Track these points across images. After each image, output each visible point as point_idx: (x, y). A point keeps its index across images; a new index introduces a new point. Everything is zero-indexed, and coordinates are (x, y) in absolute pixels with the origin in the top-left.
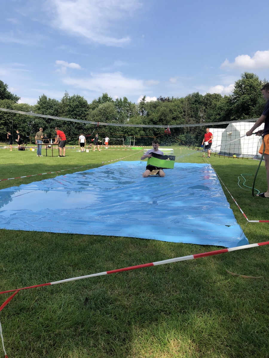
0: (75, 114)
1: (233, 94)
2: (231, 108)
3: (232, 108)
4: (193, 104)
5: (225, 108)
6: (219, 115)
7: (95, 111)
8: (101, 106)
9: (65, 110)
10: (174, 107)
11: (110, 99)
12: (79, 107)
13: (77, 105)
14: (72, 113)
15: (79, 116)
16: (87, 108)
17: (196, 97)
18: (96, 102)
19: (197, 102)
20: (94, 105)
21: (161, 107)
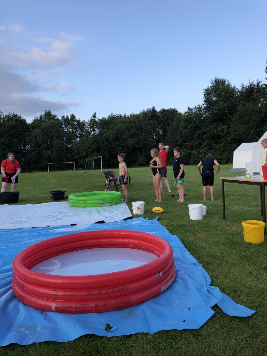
4: (150, 119)
7: (37, 131)
8: (43, 125)
10: (130, 124)
11: (54, 117)
12: (15, 127)
16: (26, 128)
17: (152, 112)
18: (37, 121)
19: (154, 117)
20: (35, 124)
21: (116, 124)
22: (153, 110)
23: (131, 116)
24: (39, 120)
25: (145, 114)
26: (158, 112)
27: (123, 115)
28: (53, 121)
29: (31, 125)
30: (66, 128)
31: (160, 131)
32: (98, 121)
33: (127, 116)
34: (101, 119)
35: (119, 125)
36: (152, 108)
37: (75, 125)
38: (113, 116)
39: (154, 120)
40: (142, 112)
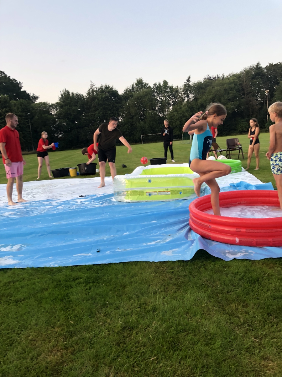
11: (145, 85)
17: (256, 70)
18: (128, 91)
19: (259, 75)
20: (127, 94)
21: (213, 88)
22: (258, 67)
23: (231, 76)
24: (130, 90)
25: (247, 72)
26: (264, 68)
27: (221, 76)
28: (145, 90)
29: (123, 96)
30: (159, 96)
31: (266, 91)
32: (193, 86)
33: (225, 77)
34: (196, 82)
35: (216, 88)
36: (256, 64)
37: (167, 92)
38: (209, 78)
39: (258, 78)
40: (243, 70)
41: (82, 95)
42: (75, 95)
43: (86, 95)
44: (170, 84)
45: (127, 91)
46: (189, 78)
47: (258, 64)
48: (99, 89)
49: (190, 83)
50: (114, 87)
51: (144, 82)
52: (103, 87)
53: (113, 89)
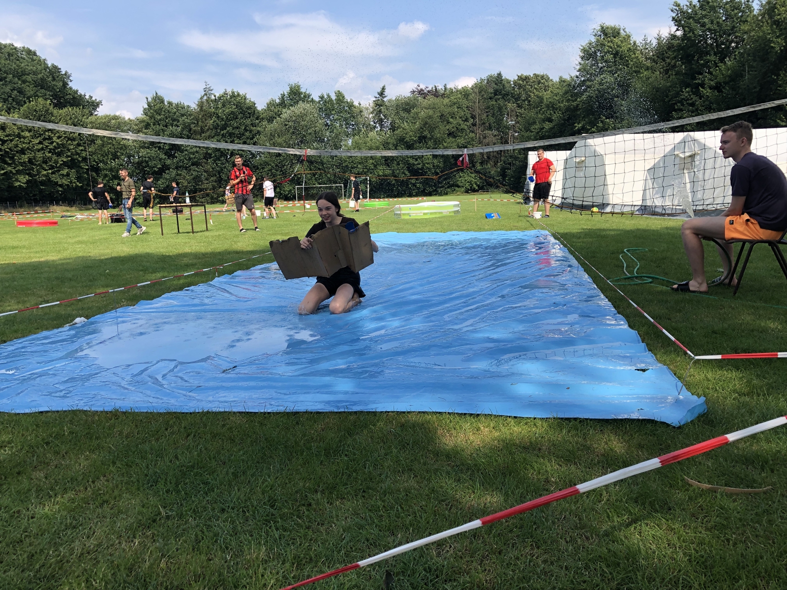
0: (231, 135)
1: (578, 74)
2: (575, 104)
3: (578, 105)
4: (491, 98)
5: (562, 105)
6: (550, 120)
7: (275, 125)
8: (286, 113)
9: (206, 126)
10: (449, 109)
11: (305, 96)
12: (237, 118)
13: (232, 113)
14: (222, 132)
15: (239, 138)
16: (257, 119)
17: (496, 84)
18: (274, 105)
19: (500, 94)
20: (271, 111)
21: (421, 110)
22: (498, 80)
24: (278, 104)
29: (264, 113)
30: (329, 118)
32: (390, 104)
33: (448, 90)
34: (394, 99)
35: (426, 111)
36: (495, 75)
38: (420, 91)
39: (499, 99)
40: (476, 83)
41: (188, 106)
42: (174, 105)
43: (196, 108)
44: (348, 98)
45: (271, 104)
46: (383, 89)
47: (499, 75)
48: (220, 98)
49: (385, 99)
50: (248, 96)
51: (303, 90)
52: (227, 94)
53: (245, 99)
